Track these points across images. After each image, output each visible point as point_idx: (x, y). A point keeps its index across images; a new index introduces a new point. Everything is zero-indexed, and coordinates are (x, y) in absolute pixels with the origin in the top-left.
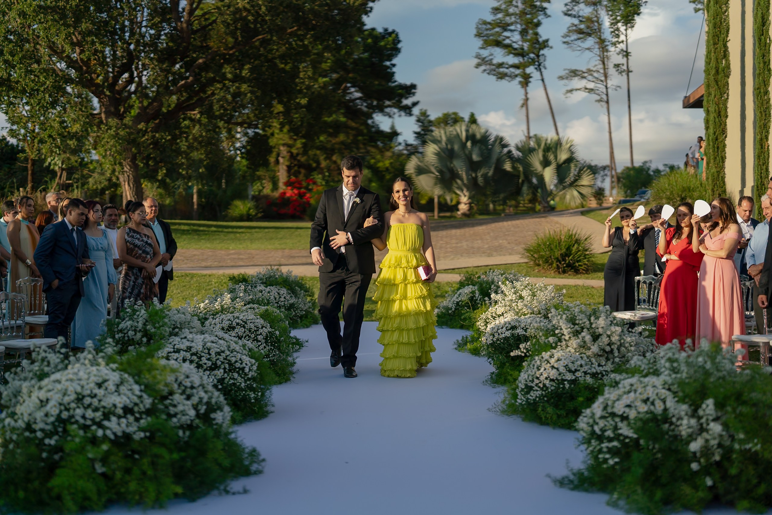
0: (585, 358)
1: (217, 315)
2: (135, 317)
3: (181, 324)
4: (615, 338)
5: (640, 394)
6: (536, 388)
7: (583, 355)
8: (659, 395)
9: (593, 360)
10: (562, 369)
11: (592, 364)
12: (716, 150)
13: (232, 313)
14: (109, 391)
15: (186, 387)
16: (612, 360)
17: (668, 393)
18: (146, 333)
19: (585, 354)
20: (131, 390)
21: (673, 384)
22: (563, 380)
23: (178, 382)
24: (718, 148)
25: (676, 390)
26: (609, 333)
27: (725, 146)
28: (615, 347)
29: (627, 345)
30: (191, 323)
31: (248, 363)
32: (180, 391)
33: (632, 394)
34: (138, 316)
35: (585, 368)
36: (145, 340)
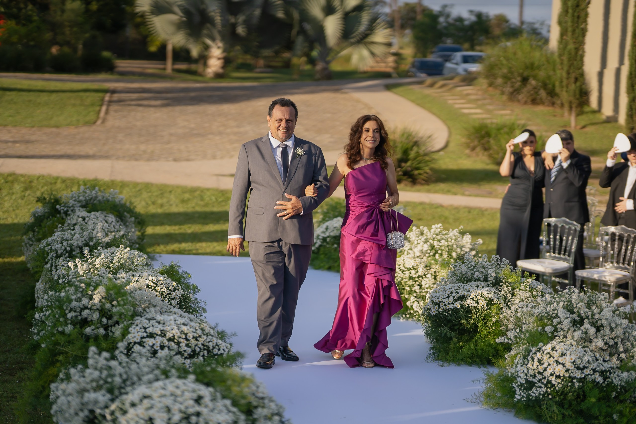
6: (540, 384)
7: (586, 349)
9: (598, 355)
10: (569, 365)
11: (598, 360)
12: (576, 20)
14: (209, 408)
16: (616, 356)
18: (104, 313)
20: (224, 406)
22: (571, 378)
24: (578, 17)
27: (587, 15)
28: (619, 341)
31: (225, 348)
35: (594, 365)
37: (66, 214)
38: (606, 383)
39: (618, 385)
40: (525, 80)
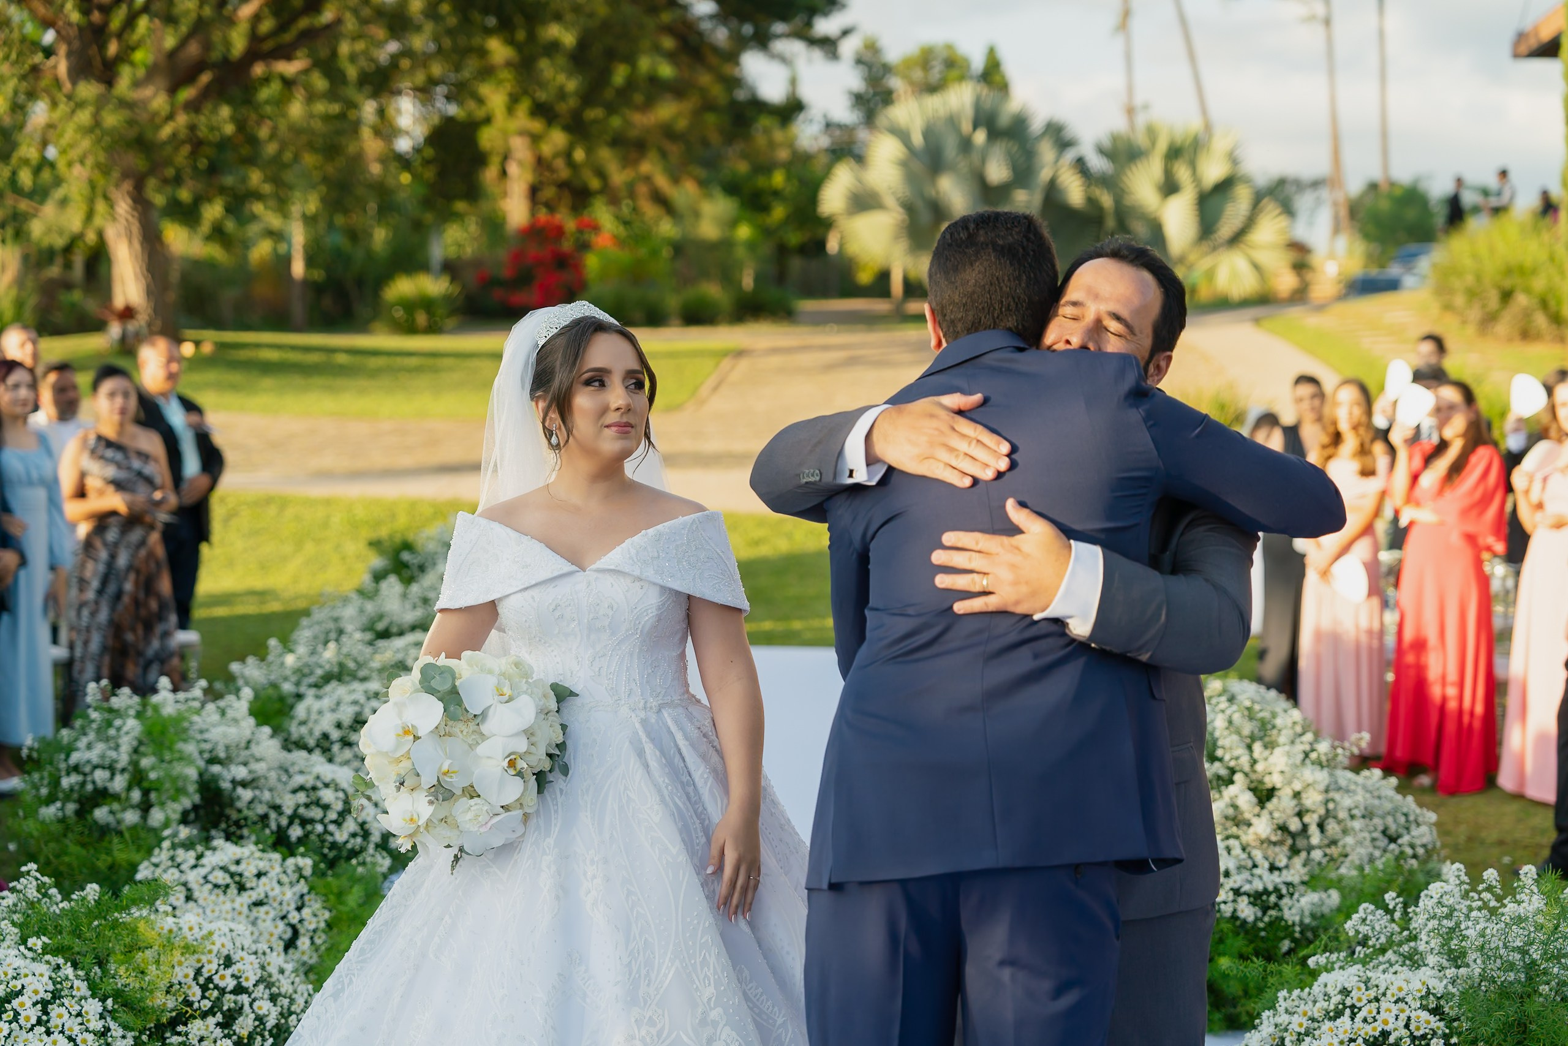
0: (1237, 851)
1: (328, 688)
2: (112, 732)
3: (227, 748)
4: (1313, 799)
5: (1365, 1020)
8: (1412, 1027)
9: (1258, 855)
11: (1255, 866)
13: (364, 680)
14: (22, 1021)
15: (223, 991)
16: (1303, 854)
17: (1432, 1018)
18: (138, 777)
19: (1237, 837)
20: (79, 1014)
21: (1446, 996)
23: (201, 980)
25: (1452, 1013)
26: (1297, 786)
28: (1311, 819)
29: (1342, 815)
30: (253, 746)
32: (206, 1004)
33: (1346, 1019)
34: (119, 729)
36: (136, 795)
37: (422, 568)
38: (1266, 919)
39: (1294, 925)
40: (1506, 296)
